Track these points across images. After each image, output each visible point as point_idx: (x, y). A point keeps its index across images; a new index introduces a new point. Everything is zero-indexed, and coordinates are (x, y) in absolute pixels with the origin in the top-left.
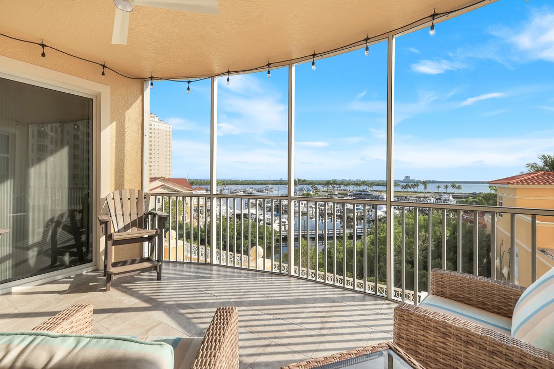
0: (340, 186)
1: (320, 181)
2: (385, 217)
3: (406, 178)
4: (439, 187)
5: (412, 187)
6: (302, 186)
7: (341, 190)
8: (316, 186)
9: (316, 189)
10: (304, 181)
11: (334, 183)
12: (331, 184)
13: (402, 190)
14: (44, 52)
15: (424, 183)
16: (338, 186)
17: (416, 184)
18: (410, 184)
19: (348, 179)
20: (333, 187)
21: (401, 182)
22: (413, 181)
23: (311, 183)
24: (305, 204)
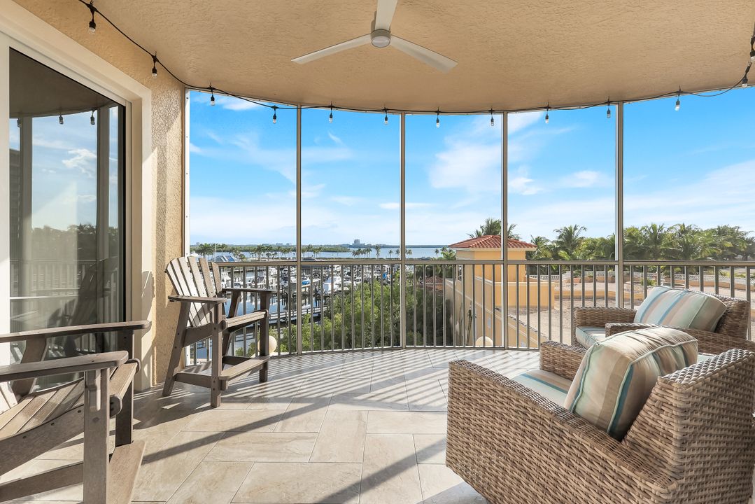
0: (276, 253)
1: (245, 246)
2: (340, 291)
3: (356, 241)
4: (391, 252)
5: (363, 253)
6: (220, 254)
7: (278, 258)
8: (241, 253)
9: (242, 257)
10: (223, 246)
11: (268, 249)
12: (264, 251)
13: (353, 257)
14: (93, 20)
15: (377, 248)
16: (274, 253)
17: (368, 248)
18: (362, 249)
19: (285, 244)
20: (268, 254)
21: (350, 246)
22: (363, 246)
23: (233, 250)
24: (227, 281)
